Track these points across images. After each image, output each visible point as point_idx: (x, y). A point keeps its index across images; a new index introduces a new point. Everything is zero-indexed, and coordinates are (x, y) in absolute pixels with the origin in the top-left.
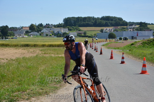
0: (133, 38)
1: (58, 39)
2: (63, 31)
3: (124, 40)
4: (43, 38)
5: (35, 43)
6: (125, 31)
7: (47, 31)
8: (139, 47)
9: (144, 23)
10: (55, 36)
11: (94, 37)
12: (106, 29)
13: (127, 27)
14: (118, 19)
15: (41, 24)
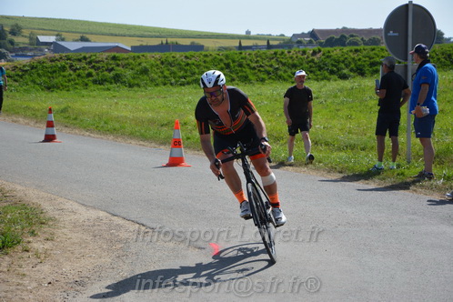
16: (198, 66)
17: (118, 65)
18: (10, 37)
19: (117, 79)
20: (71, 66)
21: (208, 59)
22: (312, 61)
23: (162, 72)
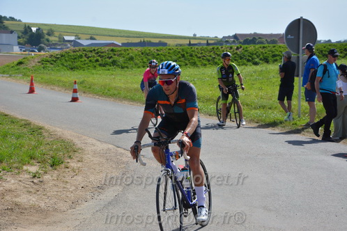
8: (36, 70)
16: (165, 56)
17: (115, 55)
18: (47, 37)
19: (114, 63)
20: (86, 55)
21: (171, 52)
22: (236, 53)
23: (142, 60)
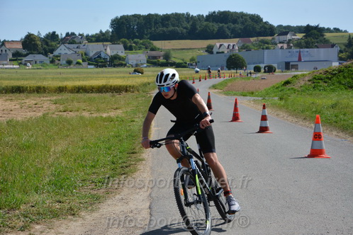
0: (288, 66)
1: (98, 73)
2: (110, 50)
3: (265, 72)
4: (59, 70)
5: (39, 84)
6: (267, 48)
7: (69, 52)
8: (303, 91)
9: (316, 28)
10: (89, 64)
11: (191, 65)
12: (221, 45)
13: (273, 39)
14: (250, 18)
15: (54, 32)
